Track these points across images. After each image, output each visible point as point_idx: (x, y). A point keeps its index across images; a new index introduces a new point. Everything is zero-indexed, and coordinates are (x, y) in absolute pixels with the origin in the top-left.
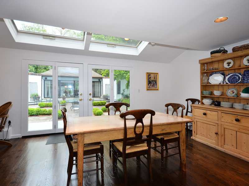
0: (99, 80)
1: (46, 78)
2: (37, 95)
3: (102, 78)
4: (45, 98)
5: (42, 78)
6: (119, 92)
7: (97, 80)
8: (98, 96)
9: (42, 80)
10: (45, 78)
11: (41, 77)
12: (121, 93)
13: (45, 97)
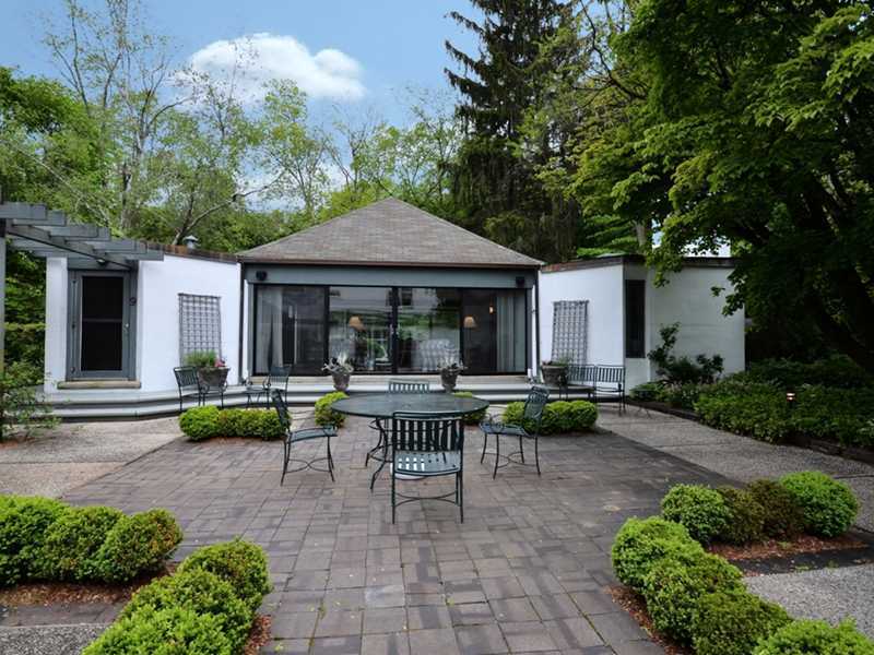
0: (520, 282)
1: (262, 276)
2: (212, 362)
3: (532, 272)
4: (255, 374)
5: (243, 277)
6: (633, 347)
7: (508, 282)
8: (510, 370)
9: (246, 285)
10: (258, 275)
11: (238, 268)
12: (648, 350)
13: (258, 371)
